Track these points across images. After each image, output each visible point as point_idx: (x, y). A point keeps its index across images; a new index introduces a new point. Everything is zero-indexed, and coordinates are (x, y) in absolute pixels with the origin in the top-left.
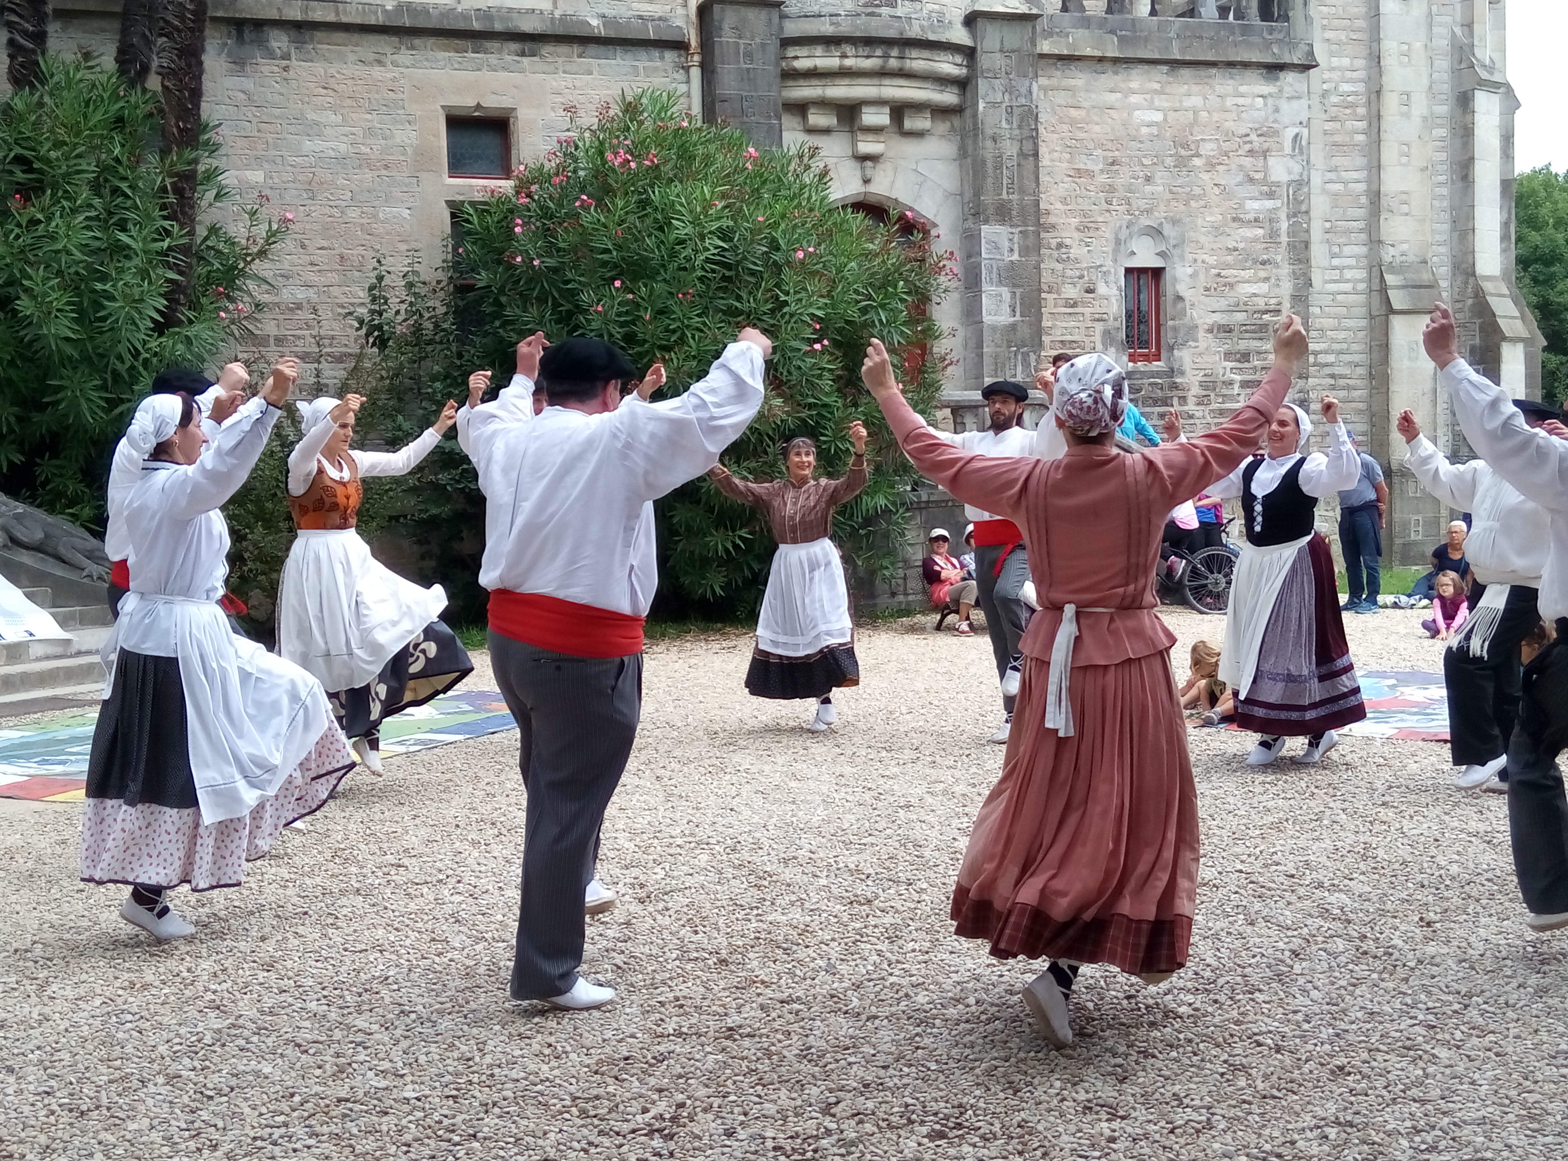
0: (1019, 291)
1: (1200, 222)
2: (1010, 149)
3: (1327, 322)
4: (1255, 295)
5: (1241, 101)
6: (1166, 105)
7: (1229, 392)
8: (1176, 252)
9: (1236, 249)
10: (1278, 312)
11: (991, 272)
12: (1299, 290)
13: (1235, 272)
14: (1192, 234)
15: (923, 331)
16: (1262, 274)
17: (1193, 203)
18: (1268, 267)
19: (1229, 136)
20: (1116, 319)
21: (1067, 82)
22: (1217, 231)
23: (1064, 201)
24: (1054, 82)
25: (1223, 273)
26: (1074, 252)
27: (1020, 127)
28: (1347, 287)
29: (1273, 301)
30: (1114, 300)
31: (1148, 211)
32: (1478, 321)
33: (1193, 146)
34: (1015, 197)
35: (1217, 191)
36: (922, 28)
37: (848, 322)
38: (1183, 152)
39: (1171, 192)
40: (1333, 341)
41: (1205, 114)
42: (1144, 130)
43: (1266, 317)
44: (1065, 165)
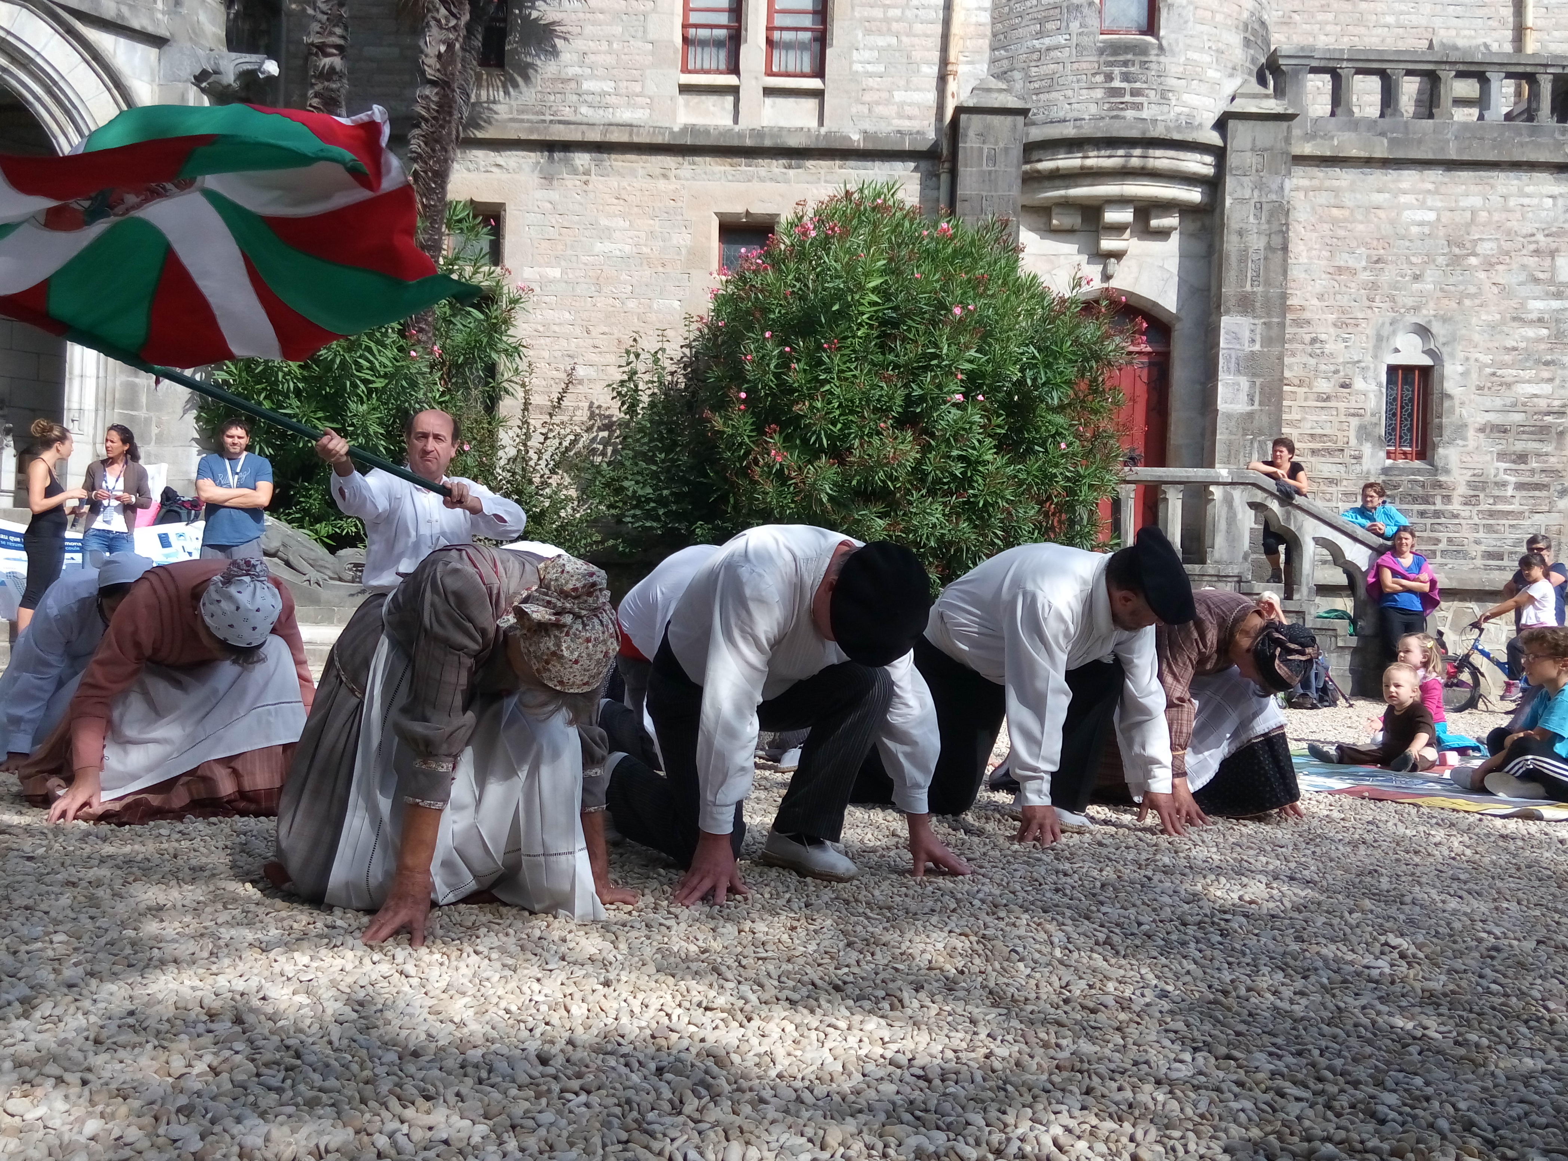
0: (1258, 381)
1: (1474, 320)
2: (1257, 243)
4: (1536, 396)
5: (1526, 201)
6: (1439, 204)
7: (1502, 494)
8: (1445, 351)
9: (1515, 349)
10: (1561, 414)
11: (1228, 362)
13: (1514, 372)
14: (1464, 332)
16: (1546, 375)
17: (1467, 302)
18: (1552, 368)
19: (1510, 235)
20: (1373, 415)
21: (1328, 183)
22: (1493, 328)
23: (1321, 297)
24: (1316, 182)
25: (1499, 372)
26: (1329, 348)
27: (1269, 222)
29: (1556, 403)
30: (1372, 396)
31: (1416, 309)
33: (1468, 245)
34: (1260, 289)
35: (1495, 290)
36: (1167, 128)
38: (1457, 251)
39: (1442, 290)
41: (1484, 214)
42: (1414, 230)
43: (1549, 419)
44: (1324, 263)
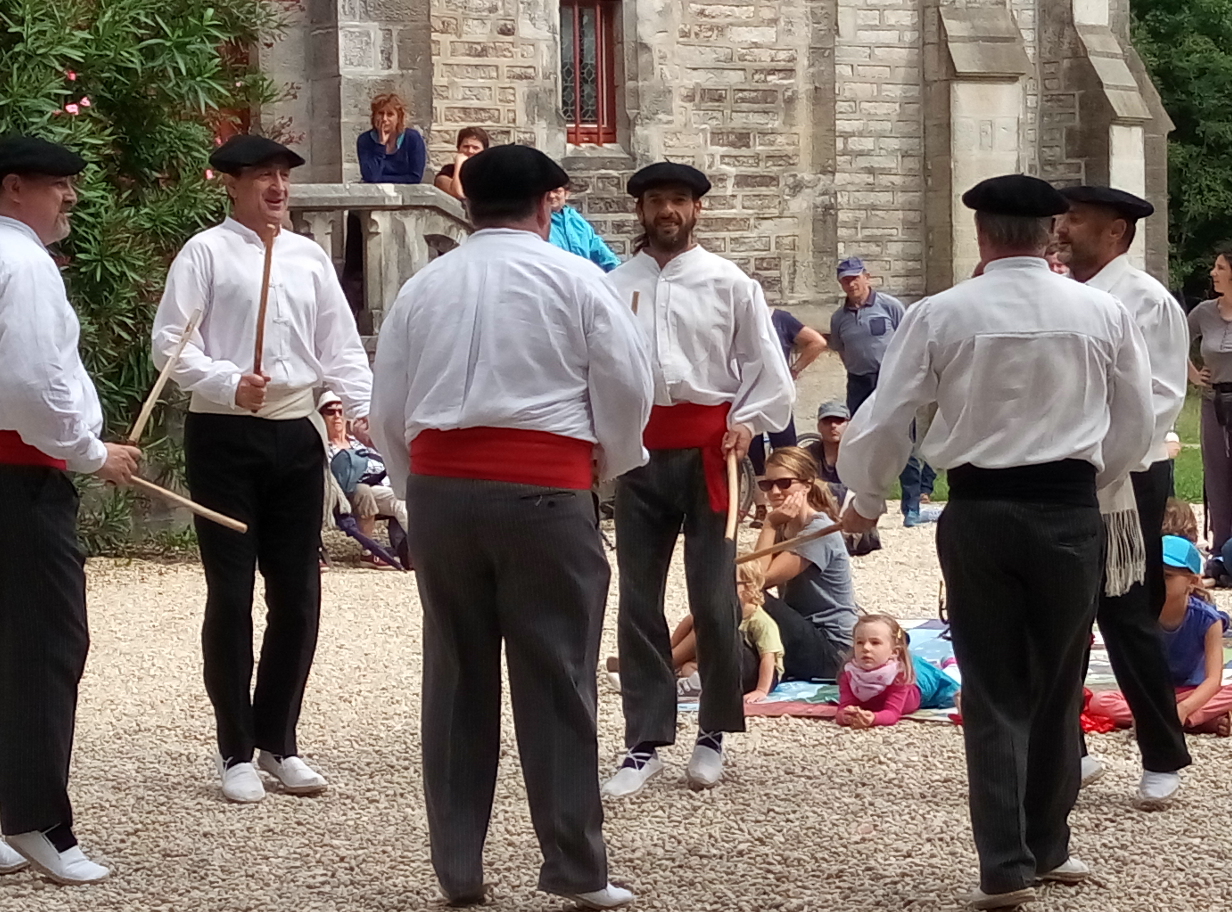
0: (396, 29)
3: (863, 90)
4: (756, 45)
10: (789, 72)
12: (821, 39)
13: (726, 10)
15: (245, 89)
16: (767, 14)
20: (546, 77)
25: (709, 10)
28: (890, 36)
29: (781, 56)
30: (543, 47)
32: (1077, 93)
37: (120, 70)
40: (871, 116)
43: (773, 79)
